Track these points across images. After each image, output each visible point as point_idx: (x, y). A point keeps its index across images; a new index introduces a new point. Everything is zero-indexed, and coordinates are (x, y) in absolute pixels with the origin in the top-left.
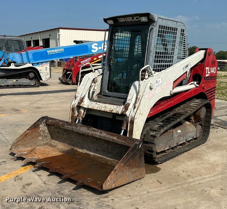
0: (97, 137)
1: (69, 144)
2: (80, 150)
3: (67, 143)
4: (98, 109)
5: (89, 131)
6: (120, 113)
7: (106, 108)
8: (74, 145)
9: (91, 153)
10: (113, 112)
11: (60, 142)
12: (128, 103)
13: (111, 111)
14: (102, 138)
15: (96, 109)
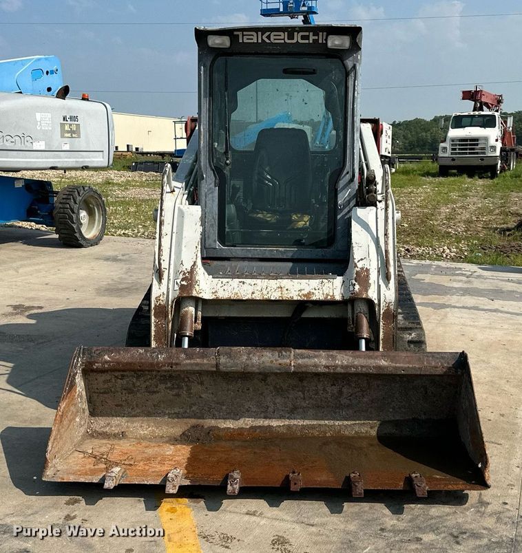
0: (321, 370)
1: (178, 416)
2: (230, 424)
3: (169, 414)
4: (257, 296)
5: (288, 361)
6: (338, 297)
7: (285, 289)
8: (199, 415)
9: (275, 423)
10: (314, 298)
11: (135, 419)
12: (362, 269)
13: (305, 295)
14: (339, 370)
15: (249, 297)
